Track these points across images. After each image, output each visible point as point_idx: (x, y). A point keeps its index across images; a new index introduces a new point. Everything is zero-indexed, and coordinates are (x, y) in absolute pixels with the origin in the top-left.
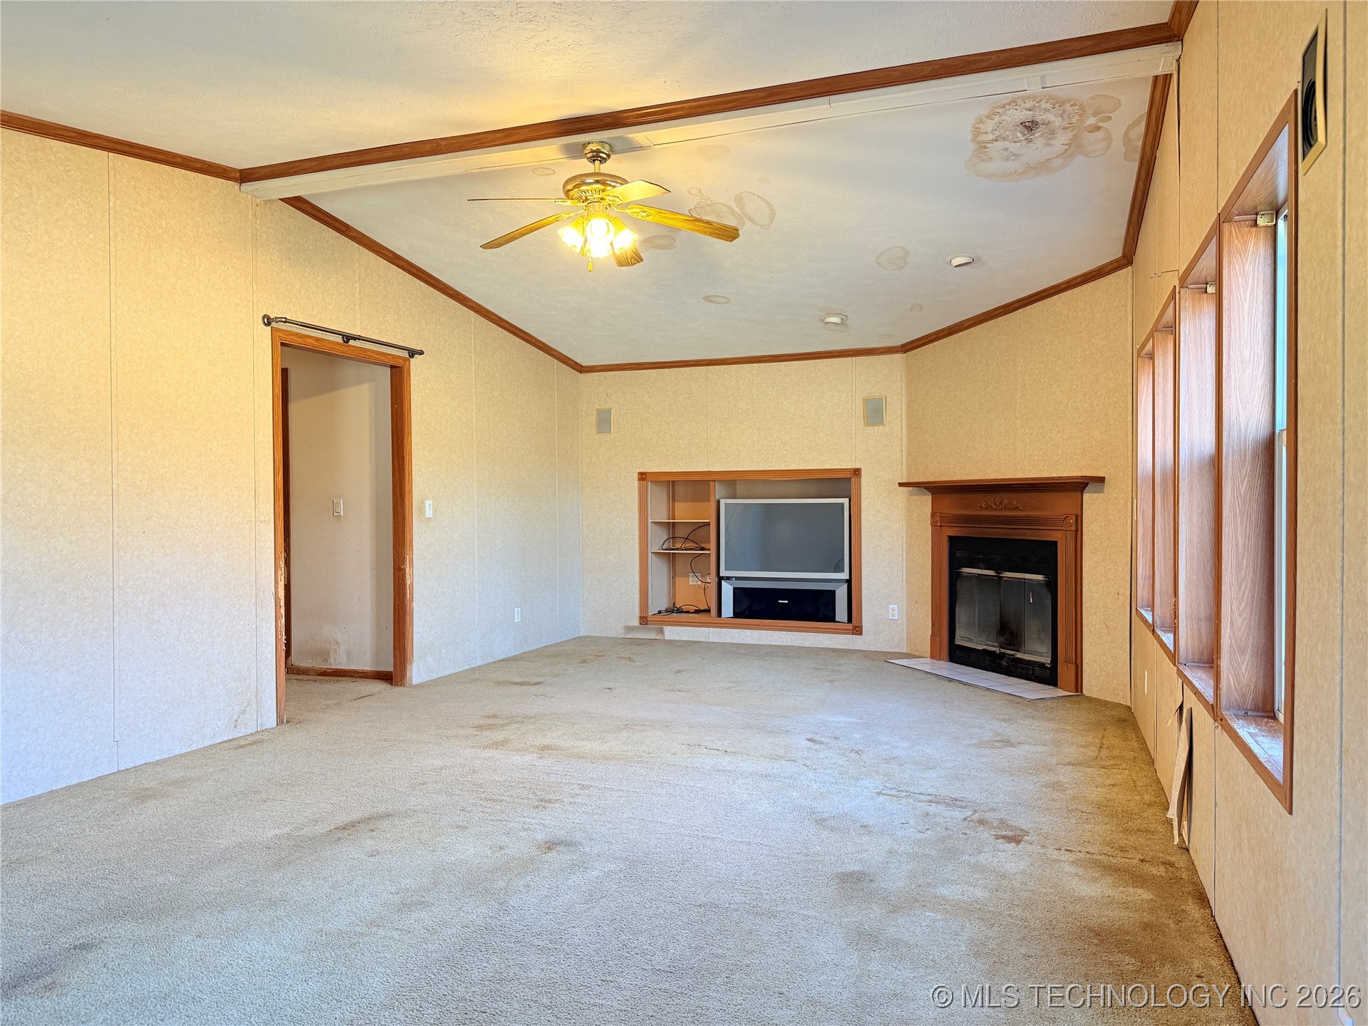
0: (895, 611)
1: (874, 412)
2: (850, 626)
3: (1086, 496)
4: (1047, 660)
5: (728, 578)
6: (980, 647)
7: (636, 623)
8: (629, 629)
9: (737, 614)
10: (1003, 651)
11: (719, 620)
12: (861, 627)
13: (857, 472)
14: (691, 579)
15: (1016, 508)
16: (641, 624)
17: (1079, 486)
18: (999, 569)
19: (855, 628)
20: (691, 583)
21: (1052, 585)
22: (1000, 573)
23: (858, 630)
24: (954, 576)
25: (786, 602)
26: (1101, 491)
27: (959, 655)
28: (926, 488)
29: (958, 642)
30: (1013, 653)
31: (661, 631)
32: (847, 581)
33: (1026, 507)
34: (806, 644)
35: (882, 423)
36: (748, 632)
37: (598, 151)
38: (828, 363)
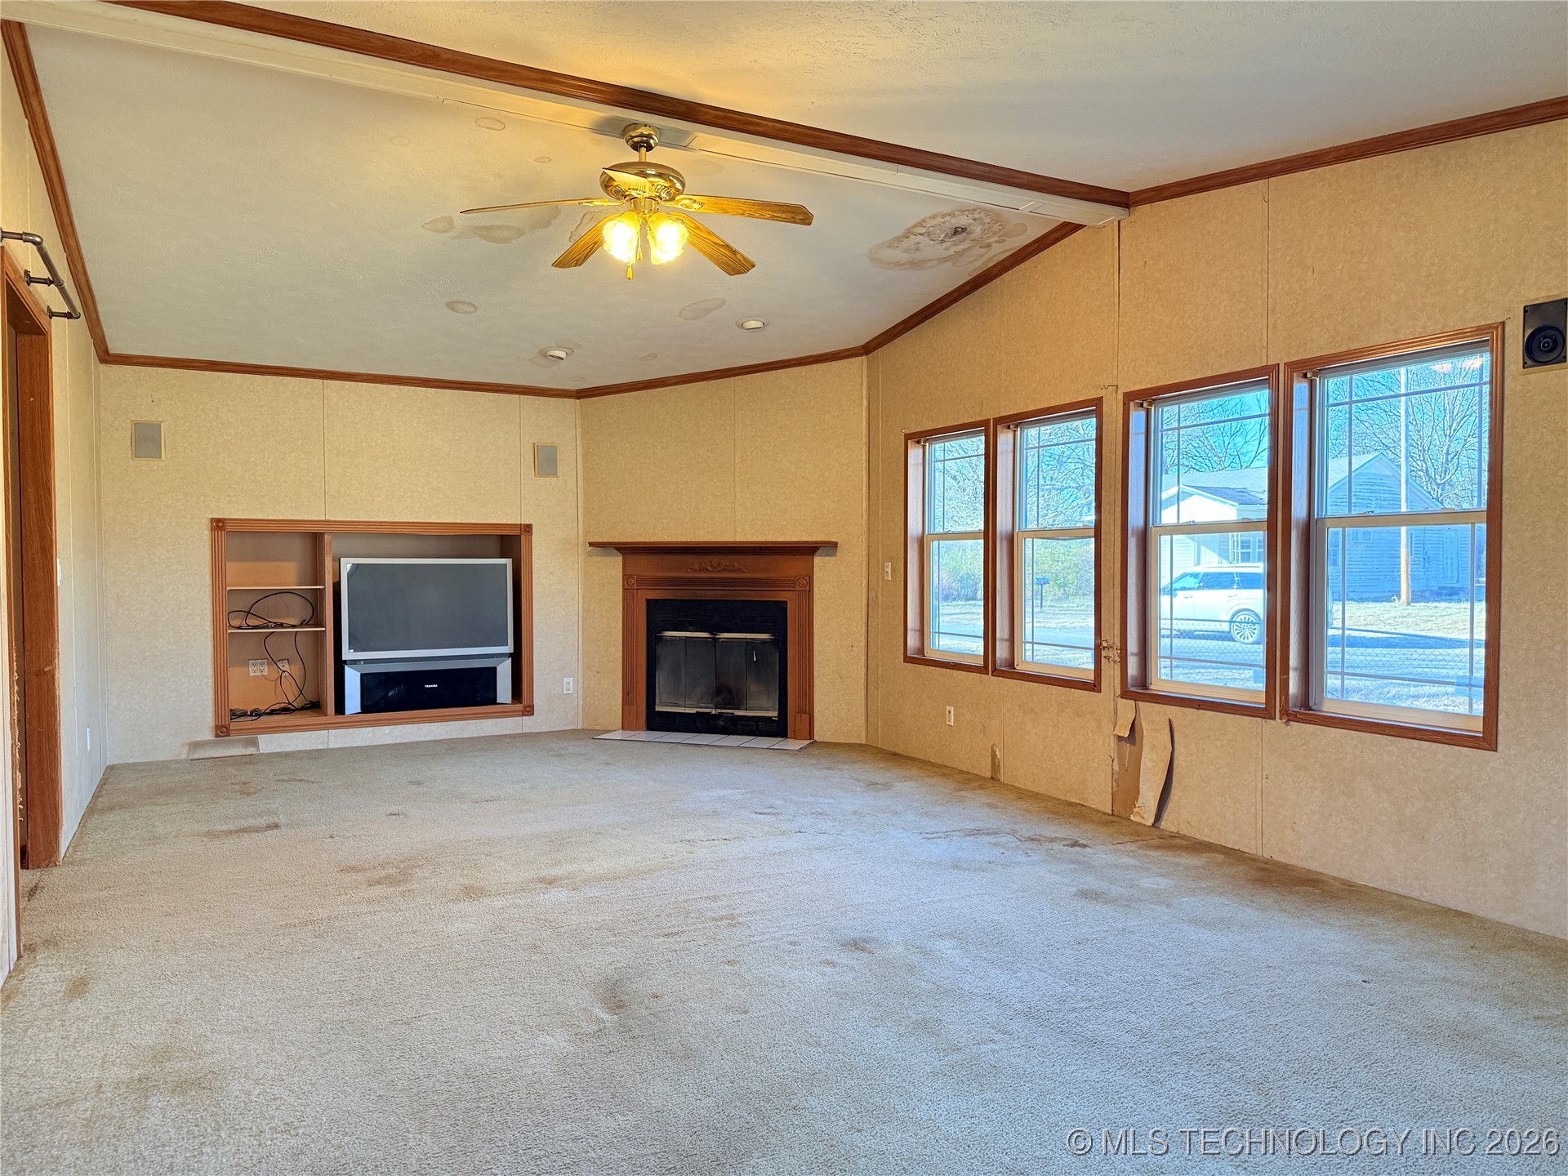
0: (569, 684)
1: (545, 461)
2: (519, 707)
3: (817, 560)
4: (774, 714)
5: (354, 662)
6: (694, 711)
7: (208, 735)
8: (195, 746)
9: (365, 709)
10: (719, 711)
11: (340, 718)
12: (532, 707)
13: (528, 528)
14: (251, 668)
15: (739, 570)
16: (217, 736)
17: (809, 550)
18: (714, 629)
19: (525, 707)
20: (252, 674)
21: (780, 643)
22: (716, 635)
23: (529, 711)
24: (654, 640)
25: (434, 686)
26: (834, 554)
27: (658, 722)
28: (617, 549)
29: (658, 708)
30: (731, 711)
31: (254, 743)
32: (510, 655)
33: (751, 569)
34: (466, 735)
35: (555, 474)
36: (387, 729)
37: (649, 136)
38: (491, 398)
